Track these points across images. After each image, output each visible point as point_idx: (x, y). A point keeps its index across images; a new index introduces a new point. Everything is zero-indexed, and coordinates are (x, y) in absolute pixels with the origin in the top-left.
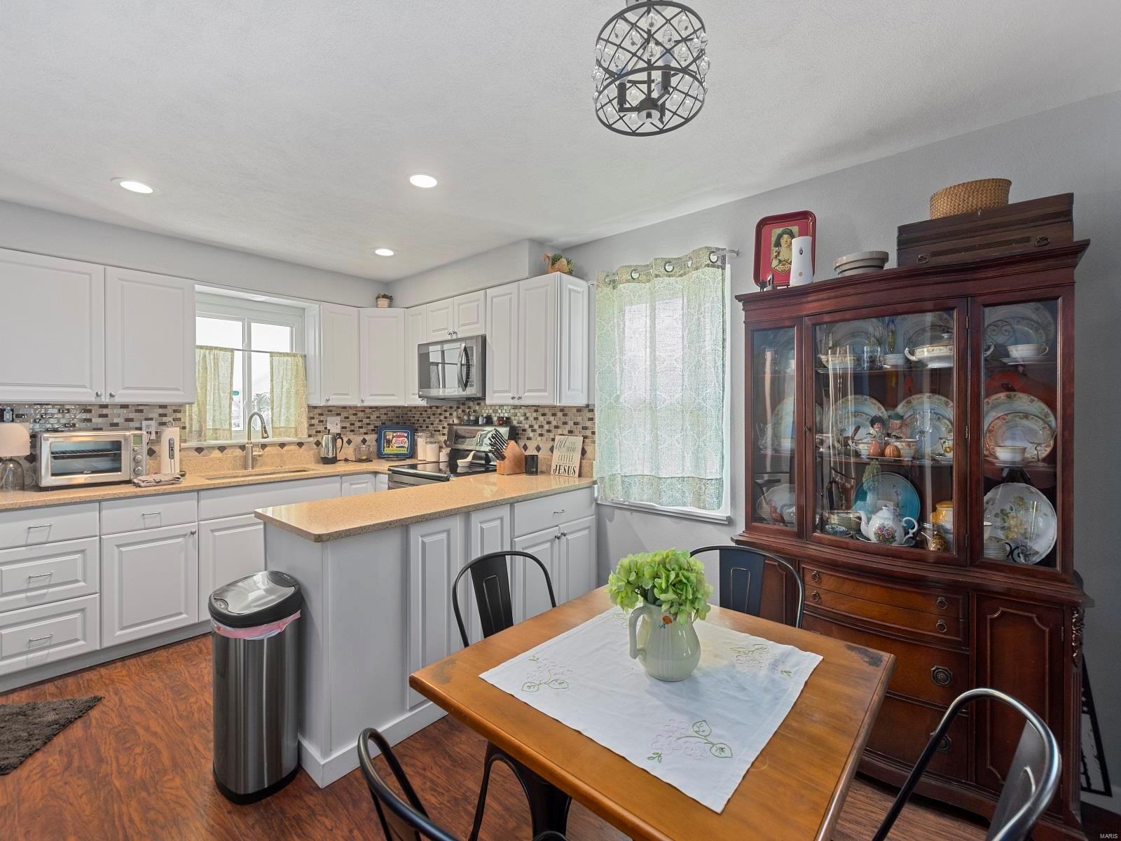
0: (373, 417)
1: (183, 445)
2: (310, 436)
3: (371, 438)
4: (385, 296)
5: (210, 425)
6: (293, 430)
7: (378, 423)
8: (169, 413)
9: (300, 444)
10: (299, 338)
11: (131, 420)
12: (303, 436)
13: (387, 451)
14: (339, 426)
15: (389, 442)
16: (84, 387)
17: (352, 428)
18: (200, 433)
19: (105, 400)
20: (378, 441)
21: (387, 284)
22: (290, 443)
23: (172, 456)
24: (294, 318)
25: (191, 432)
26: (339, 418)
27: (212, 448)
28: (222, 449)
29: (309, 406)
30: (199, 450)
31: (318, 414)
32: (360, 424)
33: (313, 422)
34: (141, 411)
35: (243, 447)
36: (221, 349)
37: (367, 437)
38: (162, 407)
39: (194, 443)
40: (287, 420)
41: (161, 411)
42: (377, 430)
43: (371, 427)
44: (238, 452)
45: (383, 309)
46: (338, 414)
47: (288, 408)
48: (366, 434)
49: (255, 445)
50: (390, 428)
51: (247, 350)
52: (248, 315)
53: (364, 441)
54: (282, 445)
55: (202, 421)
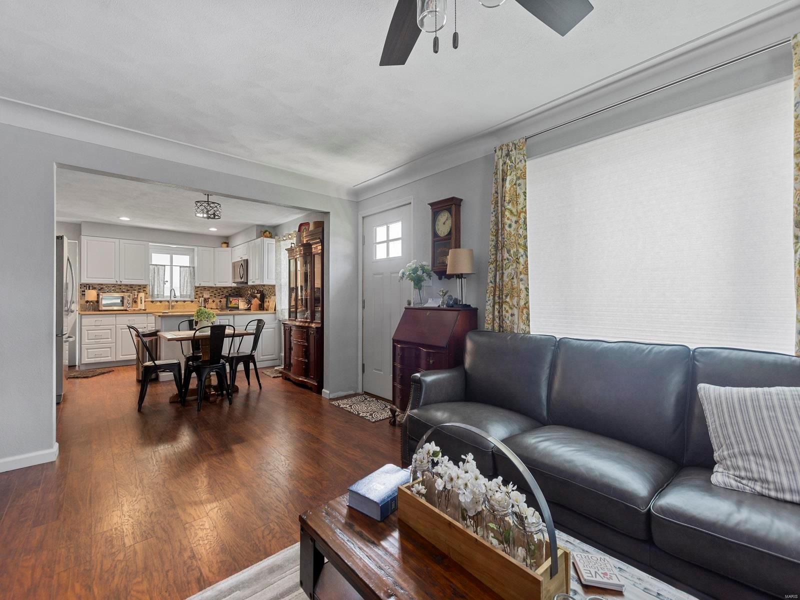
0: (225, 292)
1: (146, 300)
2: (196, 298)
3: (224, 300)
4: (225, 243)
5: (156, 293)
6: (188, 296)
7: (227, 294)
8: (142, 288)
9: (192, 302)
10: (192, 260)
11: (129, 290)
12: (193, 298)
13: (230, 306)
14: (209, 295)
15: (231, 302)
16: (112, 279)
17: (215, 296)
18: (152, 296)
19: (119, 283)
20: (227, 301)
21: (227, 237)
22: (188, 301)
23: (141, 303)
24: (190, 252)
25: (149, 295)
26: (209, 292)
27: (157, 301)
28: (161, 302)
29: (195, 287)
30: (152, 302)
31: (199, 290)
32: (218, 294)
33: (197, 293)
34: (132, 287)
35: (168, 302)
36: (161, 265)
37: (221, 300)
38: (140, 286)
39: (150, 299)
40: (187, 292)
41: (140, 288)
42: (227, 297)
43: (224, 296)
44: (167, 303)
45: (224, 249)
46: (208, 290)
47: (187, 287)
48: (222, 298)
49: (173, 301)
50: (232, 296)
51: (171, 265)
52: (172, 253)
53: (220, 301)
54: (185, 301)
55: (153, 291)
